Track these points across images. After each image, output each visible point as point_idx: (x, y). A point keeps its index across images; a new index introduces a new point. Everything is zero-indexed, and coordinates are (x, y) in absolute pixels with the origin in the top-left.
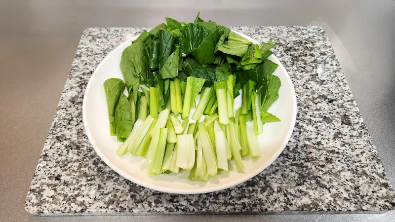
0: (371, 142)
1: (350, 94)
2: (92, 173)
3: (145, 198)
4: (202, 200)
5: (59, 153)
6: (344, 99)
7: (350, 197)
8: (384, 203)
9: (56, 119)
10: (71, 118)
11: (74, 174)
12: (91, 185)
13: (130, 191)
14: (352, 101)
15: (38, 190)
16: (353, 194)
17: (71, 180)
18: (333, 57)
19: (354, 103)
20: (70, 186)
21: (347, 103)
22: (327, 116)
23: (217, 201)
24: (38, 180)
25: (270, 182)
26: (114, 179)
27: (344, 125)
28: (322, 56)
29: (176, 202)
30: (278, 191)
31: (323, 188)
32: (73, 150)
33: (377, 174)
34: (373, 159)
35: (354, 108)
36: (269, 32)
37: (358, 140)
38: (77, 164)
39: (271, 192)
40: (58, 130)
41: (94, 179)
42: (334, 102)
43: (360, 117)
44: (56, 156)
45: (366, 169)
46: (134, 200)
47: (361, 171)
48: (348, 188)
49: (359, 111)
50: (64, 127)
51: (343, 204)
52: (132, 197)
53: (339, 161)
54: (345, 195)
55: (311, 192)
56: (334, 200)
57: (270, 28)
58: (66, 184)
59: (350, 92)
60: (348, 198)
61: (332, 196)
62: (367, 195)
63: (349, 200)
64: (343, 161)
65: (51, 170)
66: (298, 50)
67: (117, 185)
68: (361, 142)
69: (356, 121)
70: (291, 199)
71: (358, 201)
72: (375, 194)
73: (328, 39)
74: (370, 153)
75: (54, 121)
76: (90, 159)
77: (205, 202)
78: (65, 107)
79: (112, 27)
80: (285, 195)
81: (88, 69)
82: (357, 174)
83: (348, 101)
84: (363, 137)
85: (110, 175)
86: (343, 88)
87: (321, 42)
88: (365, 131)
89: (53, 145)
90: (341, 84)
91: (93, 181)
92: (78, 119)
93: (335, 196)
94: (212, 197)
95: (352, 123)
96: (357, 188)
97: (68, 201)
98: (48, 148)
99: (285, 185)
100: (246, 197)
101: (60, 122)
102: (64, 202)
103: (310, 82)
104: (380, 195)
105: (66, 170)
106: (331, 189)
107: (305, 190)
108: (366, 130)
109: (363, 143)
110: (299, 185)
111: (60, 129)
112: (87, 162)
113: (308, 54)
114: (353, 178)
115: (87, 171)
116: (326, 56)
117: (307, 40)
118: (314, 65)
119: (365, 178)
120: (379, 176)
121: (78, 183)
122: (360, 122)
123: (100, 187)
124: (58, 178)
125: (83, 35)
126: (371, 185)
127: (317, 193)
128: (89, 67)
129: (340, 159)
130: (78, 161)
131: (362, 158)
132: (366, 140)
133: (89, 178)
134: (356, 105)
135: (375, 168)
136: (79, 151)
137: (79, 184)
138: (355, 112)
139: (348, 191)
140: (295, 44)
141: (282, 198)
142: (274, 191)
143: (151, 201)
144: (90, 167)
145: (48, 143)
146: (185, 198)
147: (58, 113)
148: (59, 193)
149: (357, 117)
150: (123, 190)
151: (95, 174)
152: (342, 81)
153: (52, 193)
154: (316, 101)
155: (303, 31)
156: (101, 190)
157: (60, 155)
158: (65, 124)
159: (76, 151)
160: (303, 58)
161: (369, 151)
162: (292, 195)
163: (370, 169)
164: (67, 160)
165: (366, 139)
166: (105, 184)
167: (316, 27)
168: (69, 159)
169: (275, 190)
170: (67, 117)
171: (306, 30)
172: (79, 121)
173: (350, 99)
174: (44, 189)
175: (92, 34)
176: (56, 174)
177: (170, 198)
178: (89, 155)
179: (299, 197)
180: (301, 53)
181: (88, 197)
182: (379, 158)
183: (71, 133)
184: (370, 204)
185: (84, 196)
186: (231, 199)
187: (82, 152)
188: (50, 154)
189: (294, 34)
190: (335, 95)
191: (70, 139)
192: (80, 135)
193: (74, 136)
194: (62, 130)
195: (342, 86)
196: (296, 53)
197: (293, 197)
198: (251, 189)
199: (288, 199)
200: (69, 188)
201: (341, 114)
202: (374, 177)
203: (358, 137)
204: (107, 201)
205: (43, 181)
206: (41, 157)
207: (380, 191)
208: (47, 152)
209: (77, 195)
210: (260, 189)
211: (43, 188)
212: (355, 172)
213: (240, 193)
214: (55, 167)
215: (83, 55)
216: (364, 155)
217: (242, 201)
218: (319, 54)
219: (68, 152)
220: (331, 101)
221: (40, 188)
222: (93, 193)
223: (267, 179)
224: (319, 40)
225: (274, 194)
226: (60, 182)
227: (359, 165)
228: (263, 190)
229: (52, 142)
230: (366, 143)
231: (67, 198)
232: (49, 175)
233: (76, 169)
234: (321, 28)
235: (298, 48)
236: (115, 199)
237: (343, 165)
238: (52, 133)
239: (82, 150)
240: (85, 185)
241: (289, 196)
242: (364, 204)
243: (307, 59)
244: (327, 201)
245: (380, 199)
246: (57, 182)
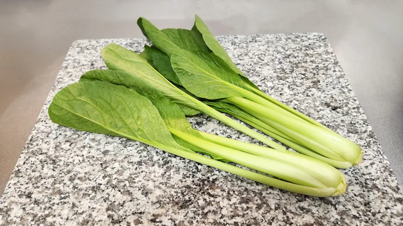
0: (382, 153)
1: (355, 101)
2: (68, 190)
3: (123, 218)
4: (188, 219)
5: (33, 168)
6: (349, 106)
7: (360, 215)
8: (400, 221)
9: (34, 133)
10: (50, 131)
11: (47, 191)
12: (65, 203)
13: (108, 209)
14: (358, 108)
15: (5, 209)
16: (363, 211)
17: (43, 198)
18: (336, 63)
19: (361, 110)
20: (41, 205)
21: (353, 110)
22: (331, 124)
23: (206, 220)
24: (7, 198)
25: (266, 198)
26: (91, 196)
27: (350, 134)
28: (324, 63)
29: (158, 222)
30: (276, 209)
31: (328, 204)
32: (49, 165)
33: (390, 187)
34: (384, 171)
35: (361, 116)
36: (267, 40)
37: (366, 150)
38: (51, 180)
39: (268, 209)
40: (35, 144)
41: (69, 197)
42: (338, 110)
43: (367, 125)
44: (29, 171)
45: (377, 182)
46: (111, 220)
47: (371, 184)
48: (357, 204)
49: (366, 119)
50: (41, 140)
51: (351, 222)
52: (109, 216)
53: (346, 173)
54: (354, 212)
55: (314, 210)
56: (341, 218)
57: (268, 35)
58: (37, 202)
59: (356, 98)
60: (357, 215)
61: (338, 214)
62: (379, 212)
63: (358, 218)
64: (350, 173)
65: (22, 187)
66: (298, 56)
67: (93, 204)
68: (370, 152)
69: (364, 129)
70: (290, 217)
71: (369, 219)
72: (388, 210)
73: (329, 45)
74: (381, 165)
75: (31, 135)
76: (66, 175)
77: (192, 222)
78: (45, 120)
79: (102, 38)
80: (284, 213)
81: (73, 80)
82: (366, 188)
83: (354, 108)
84: (372, 147)
85: (87, 192)
86: (348, 94)
87: (322, 49)
88: (374, 140)
89: (27, 160)
90: (346, 90)
91: (68, 198)
92: (57, 131)
93: (342, 213)
94: (200, 216)
95: (359, 131)
96: (367, 204)
97: (36, 221)
98: (22, 163)
99: (284, 201)
100: (238, 216)
101: (38, 135)
102: (33, 223)
103: (311, 89)
104: (395, 212)
105: (38, 187)
106: (337, 206)
107: (307, 207)
108: (375, 138)
109: (372, 153)
110: (300, 201)
111: (37, 142)
112: (63, 178)
113: (309, 61)
114: (362, 192)
115: (62, 188)
116: (329, 63)
117: (307, 47)
118: (315, 72)
119: (376, 192)
120: (392, 190)
121: (50, 201)
122: (368, 130)
123: (74, 205)
124: (29, 196)
125: (71, 47)
126: (383, 200)
127: (321, 210)
128: (74, 78)
129: (346, 171)
130: (53, 176)
131: (372, 170)
132: (375, 150)
133: (63, 196)
134: (363, 112)
135: (388, 181)
136: (55, 166)
137: (51, 203)
138: (362, 120)
139: (358, 207)
140: (294, 51)
141: (281, 216)
142: (271, 209)
143: (129, 221)
144: (65, 184)
145: (22, 158)
146: (169, 217)
147: (37, 126)
148: (28, 213)
149: (364, 125)
150: (99, 209)
151: (70, 191)
152: (347, 88)
153: (21, 213)
154: (318, 109)
155: (303, 38)
156: (75, 209)
157: (33, 171)
158: (43, 138)
159: (51, 167)
160: (303, 64)
161: (380, 162)
162: (293, 213)
163: (382, 182)
164: (40, 176)
165: (375, 148)
166: (80, 202)
167: (317, 34)
168: (43, 175)
169: (273, 207)
170: (46, 130)
171: (306, 36)
172: (58, 134)
173: (355, 106)
174: (13, 209)
175: (81, 46)
176: (27, 192)
177: (153, 218)
178: (65, 170)
179: (301, 215)
180: (301, 60)
181: (59, 217)
182: (391, 170)
183: (48, 147)
184: (383, 223)
185: (55, 216)
186: (221, 218)
187: (59, 167)
188: (23, 169)
189: (293, 41)
190: (340, 102)
191: (46, 153)
192: (58, 148)
193: (51, 149)
194: (39, 144)
195: (347, 93)
196: (295, 61)
197: (293, 215)
198: (244, 206)
199: (288, 217)
200: (39, 207)
201: (346, 122)
202: (386, 191)
203: (366, 146)
204: (81, 221)
205: (13, 199)
206: (13, 173)
207: (395, 207)
208: (19, 168)
209: (47, 216)
210: (255, 206)
211: (12, 207)
212: (364, 185)
213: (232, 212)
214: (27, 184)
215: (69, 67)
216: (374, 166)
217: (234, 220)
218: (320, 61)
219: (43, 167)
220: (335, 109)
221: (8, 207)
222: (66, 212)
223: (263, 195)
224: (320, 46)
225: (272, 212)
226: (31, 200)
227: (368, 178)
228: (259, 207)
229: (27, 157)
230: (376, 153)
231: (36, 219)
232: (20, 193)
233: (49, 186)
234: (322, 34)
235: (297, 55)
236: (90, 219)
237: (350, 178)
238: (28, 147)
239: (58, 165)
240: (58, 204)
241: (288, 214)
242: (377, 222)
243: (308, 66)
244: (332, 220)
245: (394, 216)
246: (28, 200)
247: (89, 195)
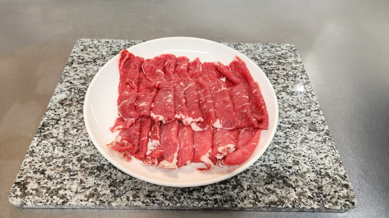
0: (335, 147)
1: (317, 104)
2: (76, 168)
3: (123, 193)
4: (177, 195)
5: (45, 150)
6: (312, 108)
7: (314, 196)
8: (344, 202)
9: (45, 119)
10: (59, 118)
11: (58, 169)
12: (74, 179)
13: (110, 186)
14: (318, 110)
15: (22, 183)
16: (316, 193)
17: (55, 175)
18: (303, 72)
19: (321, 112)
20: (53, 180)
21: (314, 112)
22: (296, 123)
23: (191, 197)
24: (23, 173)
25: (241, 181)
26: (96, 174)
27: (311, 132)
28: (293, 71)
29: (152, 197)
30: (248, 189)
31: (289, 187)
32: (59, 147)
33: (339, 175)
34: (336, 162)
35: (320, 117)
36: (247, 48)
37: (322, 145)
38: (62, 160)
39: (242, 189)
40: (46, 128)
41: (77, 174)
42: (303, 111)
43: (325, 125)
44: (42, 152)
45: (329, 171)
46: (113, 194)
47: (324, 172)
48: (312, 187)
49: (324, 119)
50: (51, 126)
51: (307, 202)
52: (112, 191)
53: (305, 163)
54: (309, 194)
55: (278, 191)
56: (299, 198)
57: (248, 44)
58: (50, 178)
59: (317, 102)
60: (312, 196)
61: (297, 195)
62: (329, 195)
63: (312, 198)
64: (308, 163)
65: (36, 165)
66: (272, 64)
67: (98, 181)
68: (325, 147)
69: (322, 128)
70: (259, 196)
71: (321, 199)
72: (337, 193)
73: (299, 56)
74: (333, 157)
75: (43, 121)
76: (74, 156)
77: (180, 197)
78: (54, 108)
79: (103, 38)
80: (255, 193)
81: (78, 75)
82: (320, 175)
83: (315, 111)
84: (327, 142)
85: (92, 171)
86: (311, 99)
87: (293, 59)
88: (329, 137)
89: (40, 142)
90: (310, 95)
91: (76, 176)
92: (65, 119)
93: (300, 195)
94: (187, 193)
95: (318, 129)
96: (320, 188)
97: (50, 194)
98: (35, 144)
99: (255, 184)
100: (218, 194)
101: (49, 122)
102: (47, 195)
103: (281, 93)
104: (341, 195)
105: (51, 165)
106: (296, 189)
107: (273, 189)
108: (330, 136)
109: (327, 148)
110: (267, 184)
111: (48, 128)
112: (71, 159)
113: (281, 68)
114: (317, 178)
115: (71, 167)
116: (297, 71)
117: (280, 56)
118: (286, 78)
119: (328, 179)
120: (341, 178)
121: (61, 177)
122: (325, 129)
123: (82, 182)
124: (43, 172)
125: (76, 45)
126: (333, 185)
127: (283, 191)
128: (79, 73)
129: (306, 161)
130: (63, 157)
131: (326, 161)
132: (330, 145)
133: (72, 173)
134: (322, 114)
135: (337, 171)
136: (65, 148)
137: (62, 179)
138: (321, 120)
139: (312, 190)
140: (269, 59)
141: (251, 196)
142: (244, 189)
143: (129, 195)
144: (73, 164)
145: (36, 140)
146: (162, 193)
147: (47, 113)
148: (43, 187)
149: (322, 125)
150: (103, 185)
151: (78, 169)
152: (311, 93)
153: (36, 186)
154: (286, 109)
155: (277, 48)
156: (83, 184)
157: (46, 152)
158: (53, 124)
159: (61, 149)
160: (276, 71)
161: (332, 155)
162: (261, 193)
163: (333, 171)
164: (52, 156)
165: (330, 144)
166: (87, 179)
167: (289, 45)
168: (54, 155)
169: (246, 188)
170: (55, 117)
171: (280, 47)
172: (66, 121)
173: (317, 109)
174: (29, 183)
175: (84, 44)
176: (41, 169)
177: (148, 193)
178: (73, 152)
179: (267, 195)
180: (274, 67)
181: (69, 191)
182: (341, 162)
183: (58, 132)
184: (332, 203)
185: (66, 190)
186: (204, 195)
187: (68, 149)
188: (37, 150)
189: (269, 51)
190: (304, 105)
191: (56, 137)
192: (67, 134)
193: (60, 134)
194: (50, 129)
195: (310, 97)
196: (270, 67)
197: (261, 195)
198: (223, 186)
199: (257, 196)
200: (52, 182)
201: (308, 122)
202: (336, 178)
203: (322, 142)
204: (88, 194)
205: (28, 175)
206: (28, 153)
207: (342, 191)
208: (34, 149)
209: (60, 189)
210: (231, 187)
211: (28, 181)
212: (319, 173)
213: (212, 190)
214: (41, 162)
215: (74, 63)
216: (328, 158)
217: (214, 197)
218: (290, 69)
219: (54, 149)
220: (300, 110)
221: (25, 181)
222: (75, 186)
223: (238, 178)
224: (291, 56)
225: (244, 192)
226: (44, 176)
227: (322, 167)
228: (234, 188)
229: (40, 140)
230: (330, 148)
231: (50, 192)
232: (35, 170)
233: (60, 165)
234: (293, 46)
235: (272, 62)
236: (95, 193)
237: (308, 167)
238: (40, 131)
239: (67, 148)
240: (68, 180)
241: (258, 194)
242: (327, 202)
243: (279, 73)
244: (292, 199)
245: (341, 198)
246: (42, 176)
247: (94, 173)
